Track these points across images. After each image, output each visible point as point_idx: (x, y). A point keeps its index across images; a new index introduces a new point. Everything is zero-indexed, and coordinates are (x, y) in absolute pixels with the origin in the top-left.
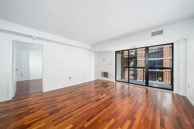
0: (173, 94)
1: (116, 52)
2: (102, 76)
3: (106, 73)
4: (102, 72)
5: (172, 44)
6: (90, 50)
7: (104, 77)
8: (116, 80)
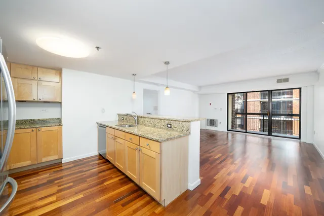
0: (300, 143)
1: (228, 94)
2: (207, 125)
3: (213, 120)
4: (207, 120)
5: (300, 89)
6: (194, 92)
7: (211, 125)
8: (228, 130)
